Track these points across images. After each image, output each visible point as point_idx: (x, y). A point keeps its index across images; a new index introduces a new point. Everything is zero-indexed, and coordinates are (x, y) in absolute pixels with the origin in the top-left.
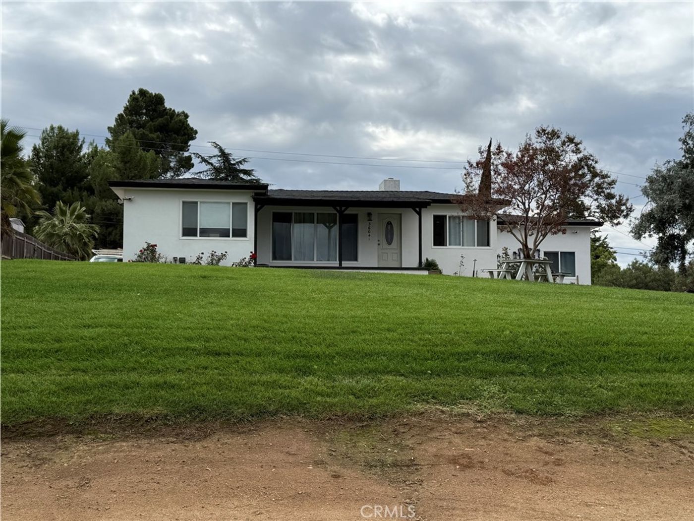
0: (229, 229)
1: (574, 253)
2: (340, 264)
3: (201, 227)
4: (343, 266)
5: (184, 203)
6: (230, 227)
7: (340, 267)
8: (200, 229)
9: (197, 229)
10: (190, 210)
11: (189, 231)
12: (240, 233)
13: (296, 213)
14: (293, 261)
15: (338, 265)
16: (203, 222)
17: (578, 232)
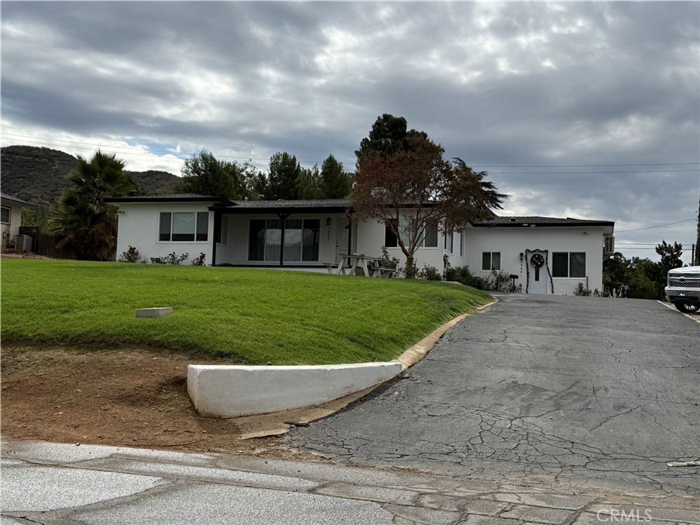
0: (194, 235)
1: (585, 254)
2: (281, 263)
3: (174, 233)
4: (284, 264)
5: (162, 214)
6: (194, 232)
7: (281, 266)
8: (173, 235)
9: (170, 235)
10: (165, 219)
11: (164, 237)
12: (203, 237)
13: (268, 220)
14: (265, 261)
15: (279, 264)
16: (174, 230)
17: (588, 232)
